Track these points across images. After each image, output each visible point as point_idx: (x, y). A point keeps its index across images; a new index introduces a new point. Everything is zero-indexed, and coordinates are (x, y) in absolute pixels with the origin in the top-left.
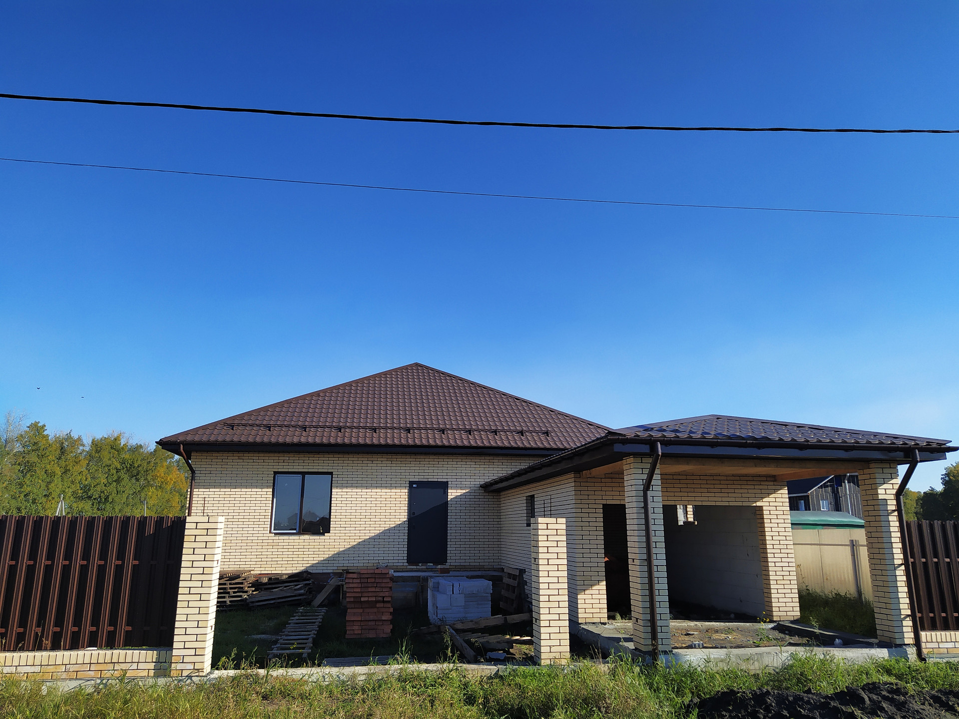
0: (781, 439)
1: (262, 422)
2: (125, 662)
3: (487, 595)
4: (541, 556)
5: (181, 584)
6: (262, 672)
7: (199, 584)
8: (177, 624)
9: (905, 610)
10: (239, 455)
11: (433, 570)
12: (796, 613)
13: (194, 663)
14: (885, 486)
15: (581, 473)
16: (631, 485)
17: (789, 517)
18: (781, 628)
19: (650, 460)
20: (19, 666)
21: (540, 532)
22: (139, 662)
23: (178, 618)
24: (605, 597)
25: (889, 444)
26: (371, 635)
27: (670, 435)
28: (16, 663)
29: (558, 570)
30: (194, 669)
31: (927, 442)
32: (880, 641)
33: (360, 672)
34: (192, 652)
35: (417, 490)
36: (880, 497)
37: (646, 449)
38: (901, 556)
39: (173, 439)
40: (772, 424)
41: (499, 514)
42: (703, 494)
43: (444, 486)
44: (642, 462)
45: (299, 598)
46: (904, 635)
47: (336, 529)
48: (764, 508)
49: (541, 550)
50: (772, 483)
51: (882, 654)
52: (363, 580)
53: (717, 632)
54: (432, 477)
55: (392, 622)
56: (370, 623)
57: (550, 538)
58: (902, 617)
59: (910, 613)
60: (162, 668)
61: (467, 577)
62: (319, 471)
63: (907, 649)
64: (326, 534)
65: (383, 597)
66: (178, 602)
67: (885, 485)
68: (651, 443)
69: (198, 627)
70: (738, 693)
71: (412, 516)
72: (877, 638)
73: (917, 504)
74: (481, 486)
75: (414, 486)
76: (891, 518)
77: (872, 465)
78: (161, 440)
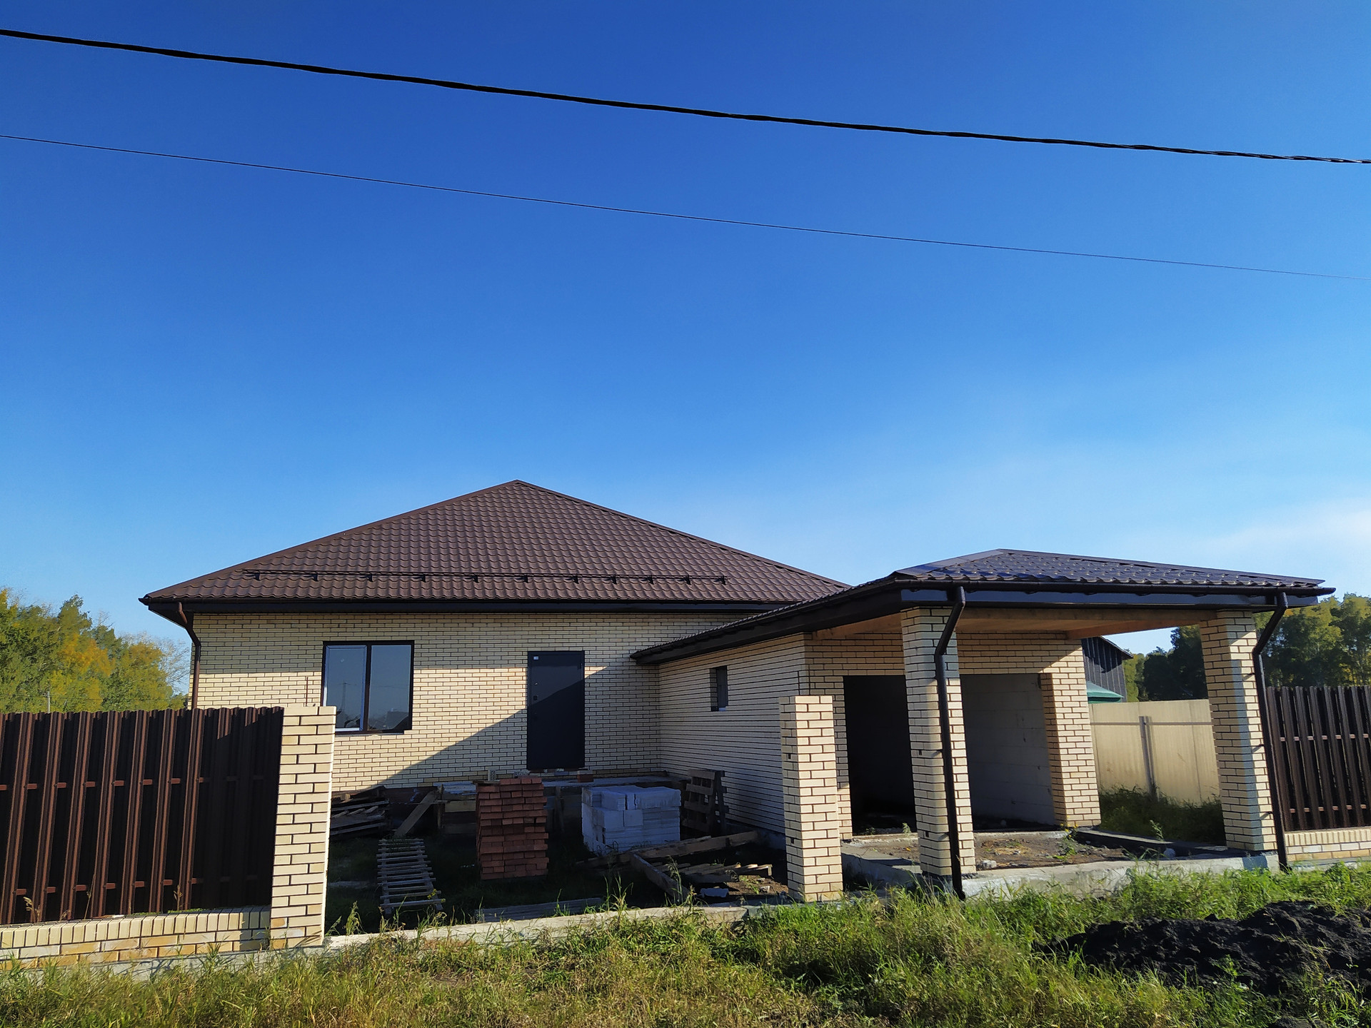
0: (1084, 581)
1: (302, 568)
2: (196, 933)
3: (674, 809)
4: (800, 750)
5: (280, 809)
6: (411, 934)
7: (308, 808)
8: (276, 871)
9: (1265, 805)
10: (268, 617)
11: (564, 777)
12: (1096, 816)
13: (305, 927)
14: (1239, 642)
15: (814, 633)
16: (916, 648)
17: (1084, 687)
18: (1081, 837)
19: (948, 612)
20: (24, 947)
21: (798, 716)
22: (217, 931)
23: (277, 861)
24: (849, 804)
25: (1234, 585)
26: (520, 873)
27: (975, 577)
28: (19, 943)
29: (824, 770)
30: (305, 936)
31: (1295, 583)
32: (1229, 848)
33: (553, 927)
34: (302, 911)
35: (539, 664)
36: (1233, 657)
37: (941, 596)
38: (1260, 735)
39: (166, 595)
40: (1084, 560)
41: (657, 696)
42: (976, 659)
43: (577, 659)
44: (931, 616)
45: (374, 826)
46: (1263, 839)
47: (421, 723)
48: (1054, 676)
49: (800, 741)
50: (1063, 642)
51: (1236, 864)
52: (504, 795)
53: (998, 845)
54: (561, 645)
55: (548, 854)
56: (516, 856)
57: (812, 725)
58: (1261, 815)
59: (1271, 810)
60: (256, 938)
61: (638, 784)
62: (394, 639)
63: (1266, 857)
64: (405, 732)
65: (535, 818)
66: (277, 837)
67: (1239, 640)
68: (951, 589)
69: (308, 873)
70: (1125, 925)
71: (534, 702)
72: (1225, 845)
73: (1138, 671)
74: (632, 657)
75: (535, 658)
76: (1245, 685)
77: (1221, 615)
78: (147, 596)
